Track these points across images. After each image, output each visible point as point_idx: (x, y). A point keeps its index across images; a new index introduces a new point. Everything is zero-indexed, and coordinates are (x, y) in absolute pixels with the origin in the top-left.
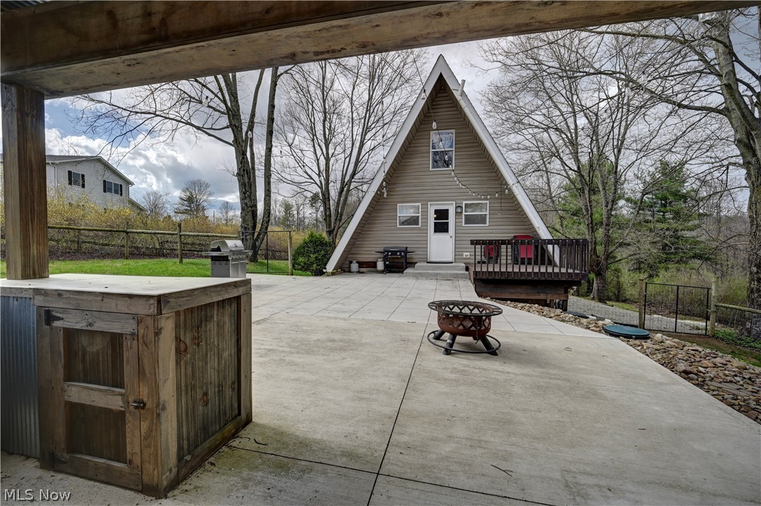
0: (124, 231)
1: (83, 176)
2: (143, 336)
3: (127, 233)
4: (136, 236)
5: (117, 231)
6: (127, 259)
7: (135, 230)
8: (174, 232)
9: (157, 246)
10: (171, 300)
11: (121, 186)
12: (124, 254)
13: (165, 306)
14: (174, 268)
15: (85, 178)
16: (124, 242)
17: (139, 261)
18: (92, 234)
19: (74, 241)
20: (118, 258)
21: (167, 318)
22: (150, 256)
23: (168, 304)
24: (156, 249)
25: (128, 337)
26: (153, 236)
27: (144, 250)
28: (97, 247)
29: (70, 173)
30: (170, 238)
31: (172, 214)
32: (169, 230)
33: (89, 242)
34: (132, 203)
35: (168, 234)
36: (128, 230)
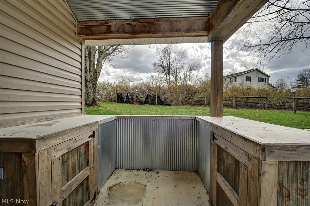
0: (265, 98)
1: (251, 77)
2: (251, 171)
3: (266, 98)
4: (271, 100)
5: (262, 97)
6: (266, 109)
7: (270, 97)
8: (291, 97)
9: (281, 104)
10: (274, 150)
11: (265, 78)
12: (265, 108)
13: (269, 155)
14: (290, 116)
15: (252, 78)
16: (265, 102)
17: (271, 111)
18: (252, 99)
19: (245, 102)
20: (262, 109)
21: (271, 165)
22: (277, 109)
23: (272, 154)
24: (281, 106)
25: (242, 166)
26: (279, 99)
27: (274, 106)
28: (253, 104)
29: (246, 77)
30: (288, 100)
31: (290, 88)
32: (288, 96)
33: (251, 102)
34: (269, 85)
35: (287, 98)
36: (267, 97)
